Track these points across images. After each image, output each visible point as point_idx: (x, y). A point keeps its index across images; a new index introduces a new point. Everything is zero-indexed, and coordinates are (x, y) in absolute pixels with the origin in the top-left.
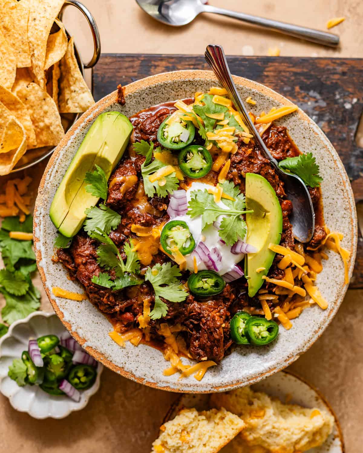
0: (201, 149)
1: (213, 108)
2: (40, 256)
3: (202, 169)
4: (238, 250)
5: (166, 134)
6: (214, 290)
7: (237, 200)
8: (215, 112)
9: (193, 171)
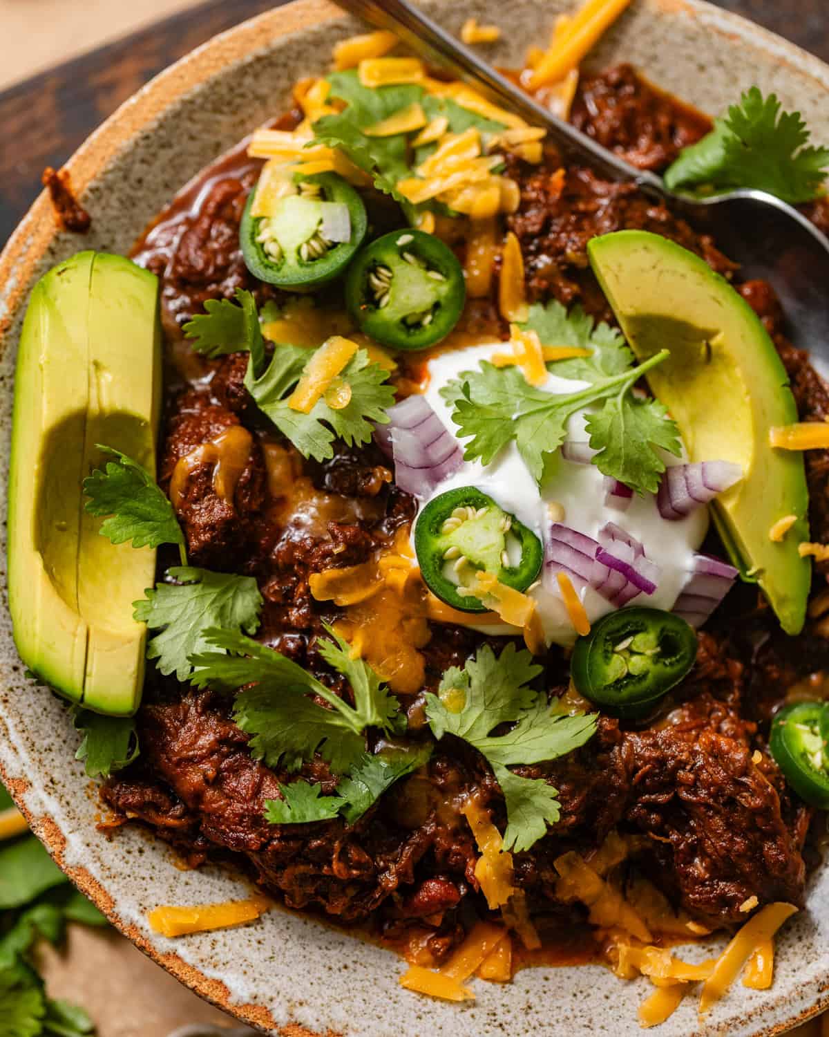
0: (404, 239)
1: (376, 103)
2: (56, 831)
3: (437, 306)
4: (681, 497)
5: (271, 248)
6: (667, 668)
7: (597, 352)
8: (388, 114)
9: (411, 324)
